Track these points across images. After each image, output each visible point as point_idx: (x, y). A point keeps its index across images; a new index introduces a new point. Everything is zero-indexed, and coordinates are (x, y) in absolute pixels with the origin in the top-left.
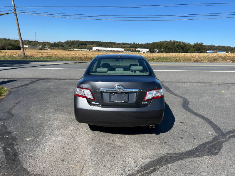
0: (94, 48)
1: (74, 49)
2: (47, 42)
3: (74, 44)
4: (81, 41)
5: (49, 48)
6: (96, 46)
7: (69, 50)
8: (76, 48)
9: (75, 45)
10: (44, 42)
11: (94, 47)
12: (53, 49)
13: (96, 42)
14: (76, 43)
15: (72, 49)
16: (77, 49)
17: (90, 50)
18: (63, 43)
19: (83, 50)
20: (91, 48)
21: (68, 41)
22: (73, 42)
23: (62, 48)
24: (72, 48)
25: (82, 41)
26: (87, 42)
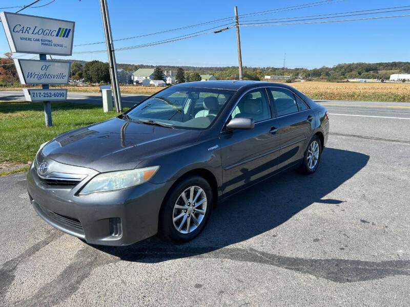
0: (394, 77)
1: (349, 80)
2: (302, 69)
3: (351, 70)
4: (366, 64)
5: (303, 79)
6: (400, 73)
7: (338, 82)
8: (354, 78)
9: (353, 73)
10: (297, 69)
11: (393, 73)
12: (310, 80)
13: (400, 63)
14: (356, 68)
15: (346, 80)
16: (355, 80)
17: (382, 81)
18: (330, 69)
19: (368, 80)
20: (388, 76)
21: (339, 65)
22: (350, 65)
23: (327, 77)
24: (346, 78)
25: (369, 64)
26: (380, 64)
